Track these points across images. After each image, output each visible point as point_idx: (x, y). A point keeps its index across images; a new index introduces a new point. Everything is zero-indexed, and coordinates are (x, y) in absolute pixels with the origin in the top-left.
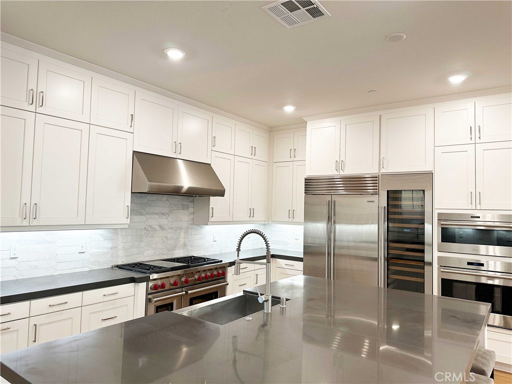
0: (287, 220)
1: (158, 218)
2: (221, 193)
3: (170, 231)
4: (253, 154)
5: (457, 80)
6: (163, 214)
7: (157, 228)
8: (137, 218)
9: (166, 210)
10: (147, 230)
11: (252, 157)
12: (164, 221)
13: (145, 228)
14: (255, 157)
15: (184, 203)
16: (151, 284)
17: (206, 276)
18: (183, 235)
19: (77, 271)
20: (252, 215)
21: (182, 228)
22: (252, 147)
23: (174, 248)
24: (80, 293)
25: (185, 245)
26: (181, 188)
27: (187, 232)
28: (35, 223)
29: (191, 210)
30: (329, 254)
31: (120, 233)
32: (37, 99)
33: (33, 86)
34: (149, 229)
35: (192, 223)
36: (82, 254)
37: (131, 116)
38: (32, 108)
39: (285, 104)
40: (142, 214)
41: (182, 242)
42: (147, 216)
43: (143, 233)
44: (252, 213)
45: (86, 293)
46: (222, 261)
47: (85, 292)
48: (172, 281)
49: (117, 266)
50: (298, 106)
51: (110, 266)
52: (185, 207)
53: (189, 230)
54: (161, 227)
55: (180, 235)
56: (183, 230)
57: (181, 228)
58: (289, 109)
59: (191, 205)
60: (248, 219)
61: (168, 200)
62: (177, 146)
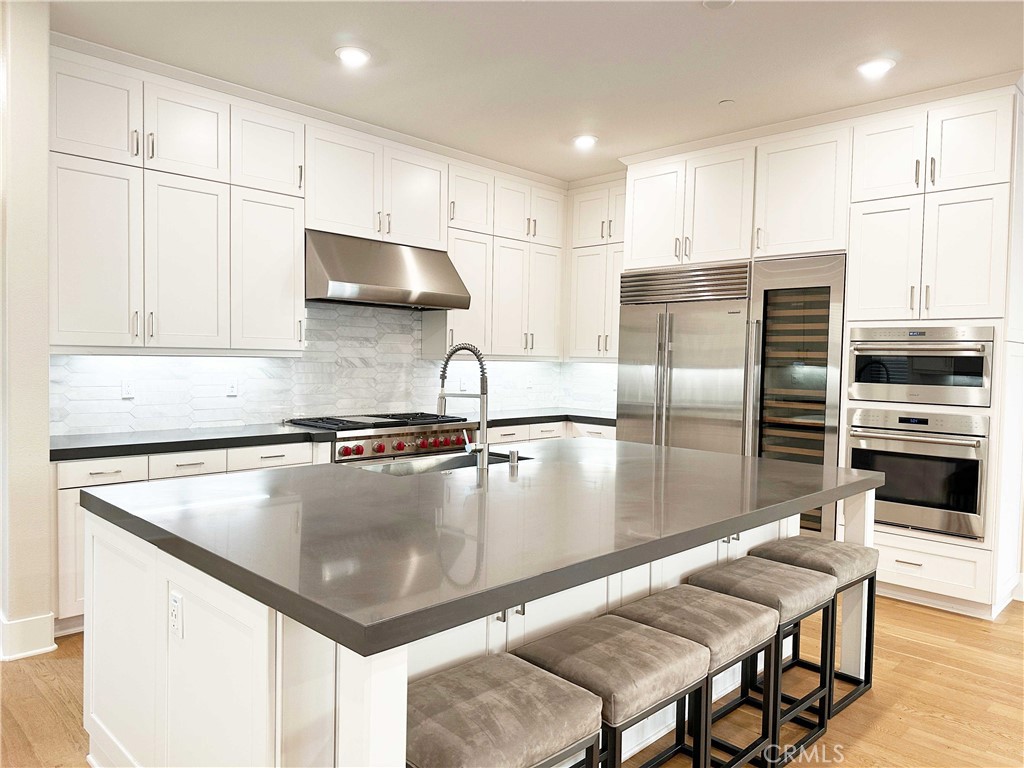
0: (596, 353)
1: (358, 345)
2: (464, 304)
3: (380, 369)
4: (532, 233)
5: (875, 70)
6: (367, 339)
7: (357, 362)
8: (320, 345)
9: (372, 333)
10: (341, 366)
11: (530, 238)
12: (368, 352)
13: (336, 363)
14: (532, 239)
15: (404, 323)
16: (339, 445)
17: (435, 442)
18: (403, 376)
19: (225, 424)
20: (529, 346)
21: (402, 364)
22: (529, 219)
23: (389, 398)
24: (224, 451)
25: (408, 395)
26: (408, 293)
27: (410, 373)
28: (152, 343)
29: (417, 334)
30: (659, 417)
31: (293, 367)
32: (144, 146)
33: (136, 125)
34: (344, 363)
35: (419, 356)
36: (233, 399)
37: (299, 169)
38: (138, 161)
39: (576, 134)
40: (330, 339)
41: (402, 389)
42: (339, 342)
43: (333, 371)
44: (529, 341)
45: (233, 452)
46: (465, 420)
47: (231, 451)
48: (376, 443)
49: (291, 421)
50: (602, 137)
51: (280, 420)
52: (406, 330)
53: (415, 369)
54: (365, 362)
55: (398, 377)
56: (404, 370)
57: (401, 366)
58: (585, 143)
59: (416, 325)
60: (523, 352)
61: (374, 316)
62: (384, 219)
